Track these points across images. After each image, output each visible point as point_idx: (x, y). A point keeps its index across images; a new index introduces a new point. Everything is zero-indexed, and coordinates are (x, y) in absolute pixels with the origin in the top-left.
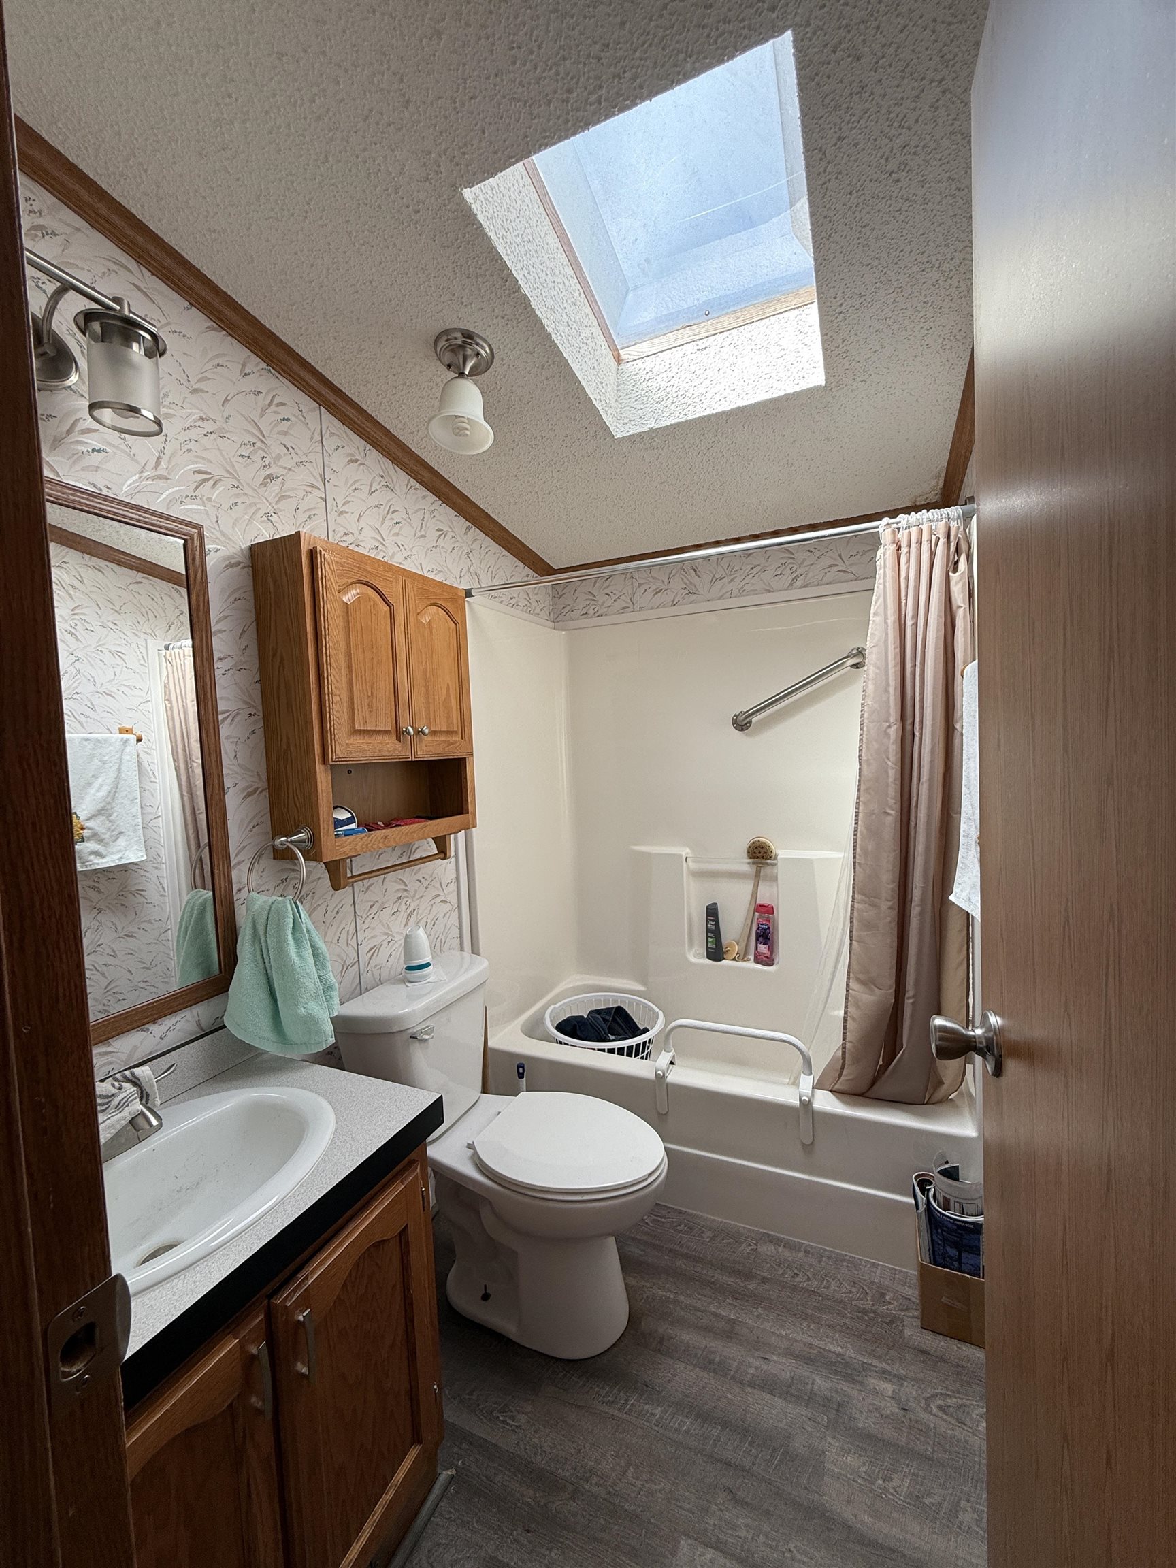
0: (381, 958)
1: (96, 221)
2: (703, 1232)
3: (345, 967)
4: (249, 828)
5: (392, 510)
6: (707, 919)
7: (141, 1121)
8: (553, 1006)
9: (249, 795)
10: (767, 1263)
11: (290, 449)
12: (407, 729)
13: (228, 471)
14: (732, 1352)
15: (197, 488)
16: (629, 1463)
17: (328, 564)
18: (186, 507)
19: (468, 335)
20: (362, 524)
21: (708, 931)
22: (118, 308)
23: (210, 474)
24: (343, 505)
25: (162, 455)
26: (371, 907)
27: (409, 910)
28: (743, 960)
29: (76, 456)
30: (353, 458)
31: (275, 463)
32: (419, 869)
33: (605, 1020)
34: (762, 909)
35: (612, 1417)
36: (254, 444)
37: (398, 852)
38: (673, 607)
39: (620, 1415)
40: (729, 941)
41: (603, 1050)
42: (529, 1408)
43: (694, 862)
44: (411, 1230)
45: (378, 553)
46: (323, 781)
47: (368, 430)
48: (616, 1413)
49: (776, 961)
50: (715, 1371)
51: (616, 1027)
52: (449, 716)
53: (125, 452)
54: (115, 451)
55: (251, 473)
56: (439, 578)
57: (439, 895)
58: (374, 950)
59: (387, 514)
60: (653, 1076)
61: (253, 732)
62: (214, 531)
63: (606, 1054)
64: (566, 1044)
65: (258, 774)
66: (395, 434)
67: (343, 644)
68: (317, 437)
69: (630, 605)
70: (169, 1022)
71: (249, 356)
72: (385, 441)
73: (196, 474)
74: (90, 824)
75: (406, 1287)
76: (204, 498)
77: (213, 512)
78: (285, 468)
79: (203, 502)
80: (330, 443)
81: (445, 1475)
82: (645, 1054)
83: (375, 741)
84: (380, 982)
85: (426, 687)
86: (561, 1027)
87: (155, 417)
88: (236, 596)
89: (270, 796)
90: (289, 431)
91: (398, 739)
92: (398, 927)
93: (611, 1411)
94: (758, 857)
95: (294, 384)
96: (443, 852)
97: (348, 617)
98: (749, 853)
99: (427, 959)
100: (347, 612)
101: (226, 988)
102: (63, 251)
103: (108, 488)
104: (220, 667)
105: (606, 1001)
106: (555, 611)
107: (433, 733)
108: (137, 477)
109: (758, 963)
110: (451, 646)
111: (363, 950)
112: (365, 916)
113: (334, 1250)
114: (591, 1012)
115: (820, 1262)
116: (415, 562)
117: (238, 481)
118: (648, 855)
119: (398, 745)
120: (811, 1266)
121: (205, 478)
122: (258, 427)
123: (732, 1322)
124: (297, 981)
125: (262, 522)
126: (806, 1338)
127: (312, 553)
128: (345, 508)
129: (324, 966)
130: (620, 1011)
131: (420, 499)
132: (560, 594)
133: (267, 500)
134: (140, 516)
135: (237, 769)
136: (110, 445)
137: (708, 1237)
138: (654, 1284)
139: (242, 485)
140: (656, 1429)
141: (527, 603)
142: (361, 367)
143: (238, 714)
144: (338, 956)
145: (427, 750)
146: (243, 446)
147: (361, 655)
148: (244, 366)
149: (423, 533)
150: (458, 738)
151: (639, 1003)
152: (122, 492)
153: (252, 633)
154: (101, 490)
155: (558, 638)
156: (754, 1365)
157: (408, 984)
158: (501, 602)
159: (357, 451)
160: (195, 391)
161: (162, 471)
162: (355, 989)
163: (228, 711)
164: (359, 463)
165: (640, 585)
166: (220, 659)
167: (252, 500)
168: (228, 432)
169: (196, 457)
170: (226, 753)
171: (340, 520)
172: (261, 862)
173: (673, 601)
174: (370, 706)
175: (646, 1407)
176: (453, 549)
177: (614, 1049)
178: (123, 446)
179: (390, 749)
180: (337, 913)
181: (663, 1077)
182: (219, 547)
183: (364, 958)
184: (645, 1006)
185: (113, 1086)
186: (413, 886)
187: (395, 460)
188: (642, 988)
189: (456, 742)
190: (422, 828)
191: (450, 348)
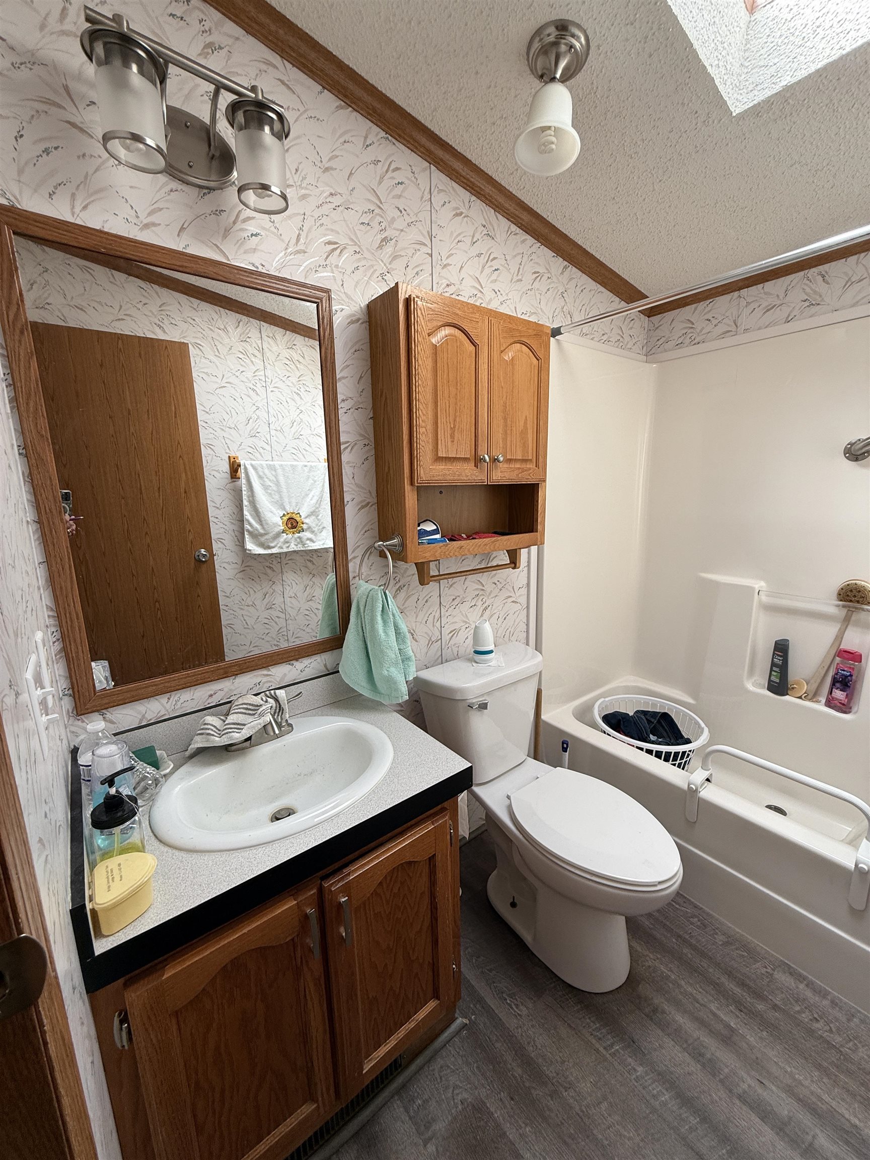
0: (459, 639)
1: (250, 26)
2: (717, 934)
3: (430, 642)
4: (362, 533)
5: (491, 257)
6: (774, 654)
7: (269, 728)
8: (602, 700)
9: (363, 507)
10: (783, 993)
11: (403, 210)
12: (484, 456)
13: (352, 240)
14: (726, 1058)
15: (327, 257)
16: (605, 1098)
17: (420, 309)
18: (319, 275)
19: (563, 27)
20: (463, 274)
21: (773, 664)
22: (254, 95)
23: (336, 243)
24: (447, 258)
25: (301, 232)
26: (453, 600)
27: (485, 606)
28: (810, 700)
29: (240, 242)
30: (458, 211)
31: (390, 227)
32: (495, 574)
33: (649, 722)
34: (845, 655)
35: (597, 1051)
36: (373, 211)
37: (478, 559)
38: (787, 324)
39: (604, 1052)
40: (797, 678)
41: (642, 749)
42: (531, 1005)
43: (767, 596)
44: (439, 858)
45: (476, 301)
46: (411, 499)
47: (472, 180)
48: (601, 1049)
49: (854, 709)
50: (704, 1066)
51: (661, 729)
52: (525, 446)
53: (273, 233)
54: (267, 233)
55: (369, 238)
56: (533, 319)
57: (511, 597)
58: (454, 632)
59: (487, 262)
60: (685, 787)
61: (367, 459)
62: (341, 294)
63: (644, 753)
64: (608, 734)
65: (370, 492)
66: (497, 179)
67: (430, 383)
68: (427, 196)
69: (733, 328)
70: (306, 662)
71: (370, 128)
72: (488, 189)
73: (327, 245)
74: (306, 521)
75: (433, 896)
76: (333, 266)
77: (339, 277)
78: (398, 230)
79: (332, 270)
80: (438, 199)
81: (460, 1021)
82: (683, 761)
83: (456, 467)
84: (457, 657)
85: (505, 419)
86: (607, 719)
87: (281, 192)
88: (357, 347)
89: (378, 508)
90: (403, 195)
91: (476, 466)
92: (474, 617)
93: (597, 1046)
94: (851, 601)
95: (408, 147)
96: (514, 562)
97: (436, 357)
98: (840, 595)
99: (491, 647)
100: (436, 354)
101: (340, 646)
102: (227, 62)
103: (262, 265)
104: (343, 407)
105: (654, 705)
106: (649, 344)
107: (510, 461)
108: (283, 252)
109: (830, 707)
110: (532, 382)
111: (445, 631)
112: (447, 607)
113: (372, 860)
114: (637, 712)
115: (849, 1020)
116: (510, 306)
117: (359, 246)
118: (717, 584)
119: (476, 471)
120: (837, 1020)
121: (334, 247)
122: (376, 194)
123: (732, 1030)
124: (382, 651)
125: (378, 282)
126: (814, 1087)
127: (408, 301)
128: (449, 261)
129: (404, 642)
130: (666, 717)
131: (519, 243)
132: (656, 326)
133: (382, 261)
134: (284, 286)
135: (354, 487)
136: (264, 228)
137: (720, 941)
138: (658, 959)
139: (362, 250)
140: (636, 1084)
141: (619, 338)
142: (462, 111)
143: (356, 444)
144: (426, 633)
145: (503, 475)
146: (364, 215)
147: (446, 393)
148: (366, 138)
149: (520, 277)
150: (532, 466)
151: (685, 714)
152: (272, 268)
153: (368, 378)
154: (258, 268)
155: (648, 371)
156: (747, 1081)
157: (474, 664)
158: (592, 339)
159: (462, 205)
160: (327, 169)
161: (301, 247)
162: (438, 659)
163: (348, 442)
164: (463, 215)
165: (748, 304)
166: (343, 400)
167: (371, 263)
168: (353, 203)
169: (327, 229)
170: (347, 475)
171: (444, 272)
172: (371, 558)
173: (789, 316)
174: (452, 436)
175: (630, 1060)
176: (548, 290)
177: (652, 751)
178: (273, 229)
179: (468, 474)
180: (426, 601)
181: (696, 791)
182: (343, 307)
183: (446, 637)
184: (691, 718)
185: (262, 699)
186: (489, 587)
187: (498, 208)
188: (691, 701)
189: (530, 469)
190: (493, 542)
191: (543, 50)
